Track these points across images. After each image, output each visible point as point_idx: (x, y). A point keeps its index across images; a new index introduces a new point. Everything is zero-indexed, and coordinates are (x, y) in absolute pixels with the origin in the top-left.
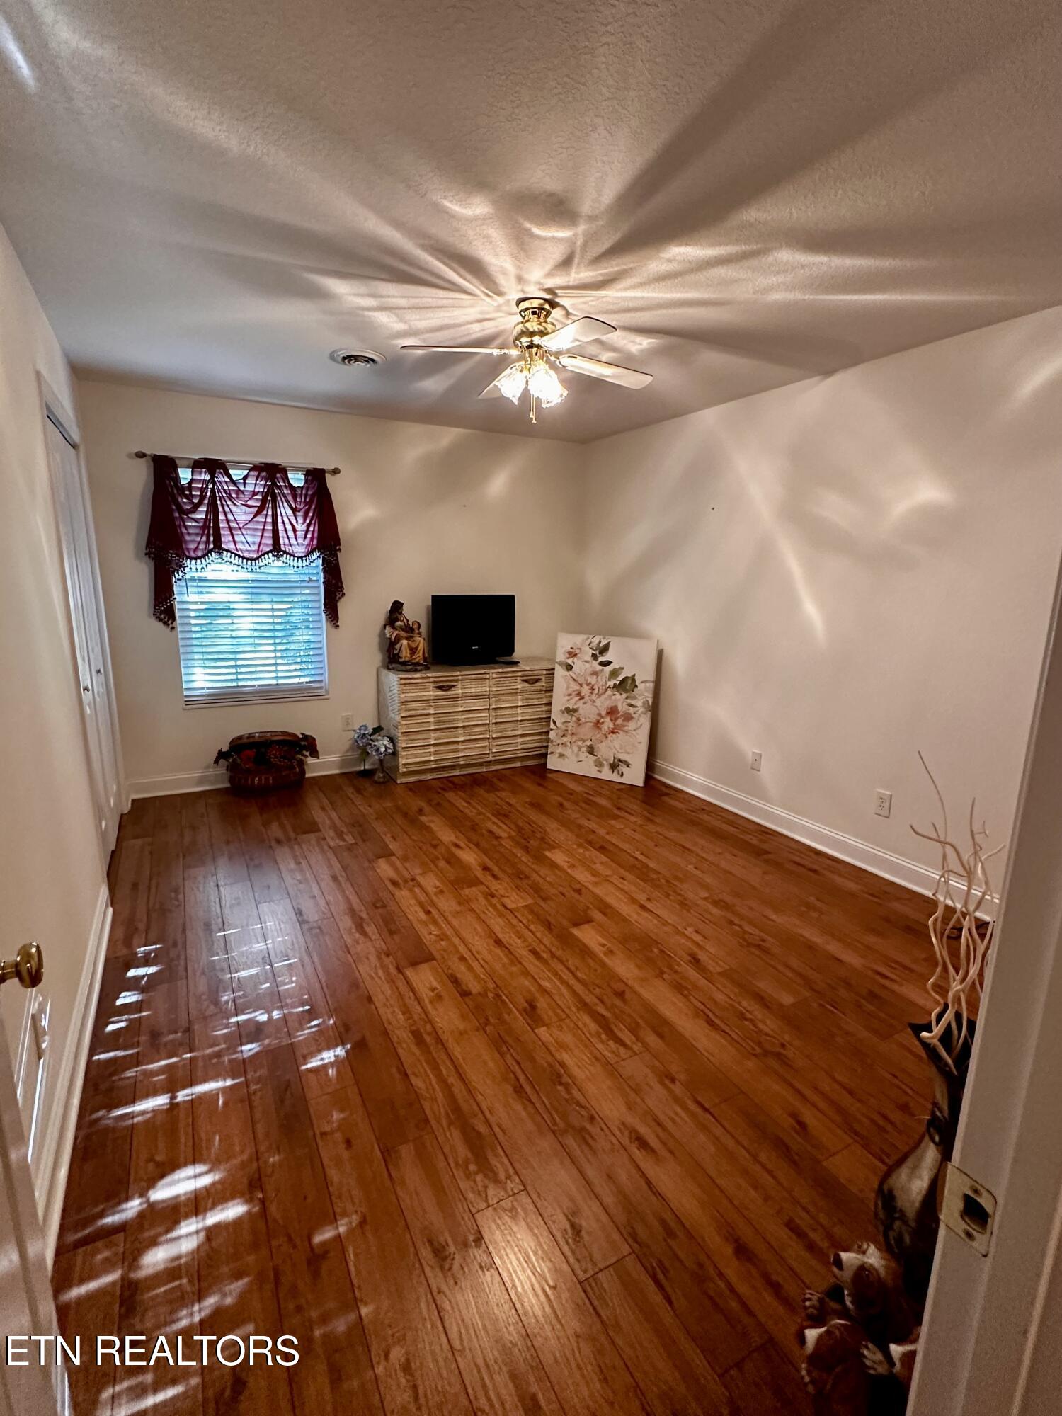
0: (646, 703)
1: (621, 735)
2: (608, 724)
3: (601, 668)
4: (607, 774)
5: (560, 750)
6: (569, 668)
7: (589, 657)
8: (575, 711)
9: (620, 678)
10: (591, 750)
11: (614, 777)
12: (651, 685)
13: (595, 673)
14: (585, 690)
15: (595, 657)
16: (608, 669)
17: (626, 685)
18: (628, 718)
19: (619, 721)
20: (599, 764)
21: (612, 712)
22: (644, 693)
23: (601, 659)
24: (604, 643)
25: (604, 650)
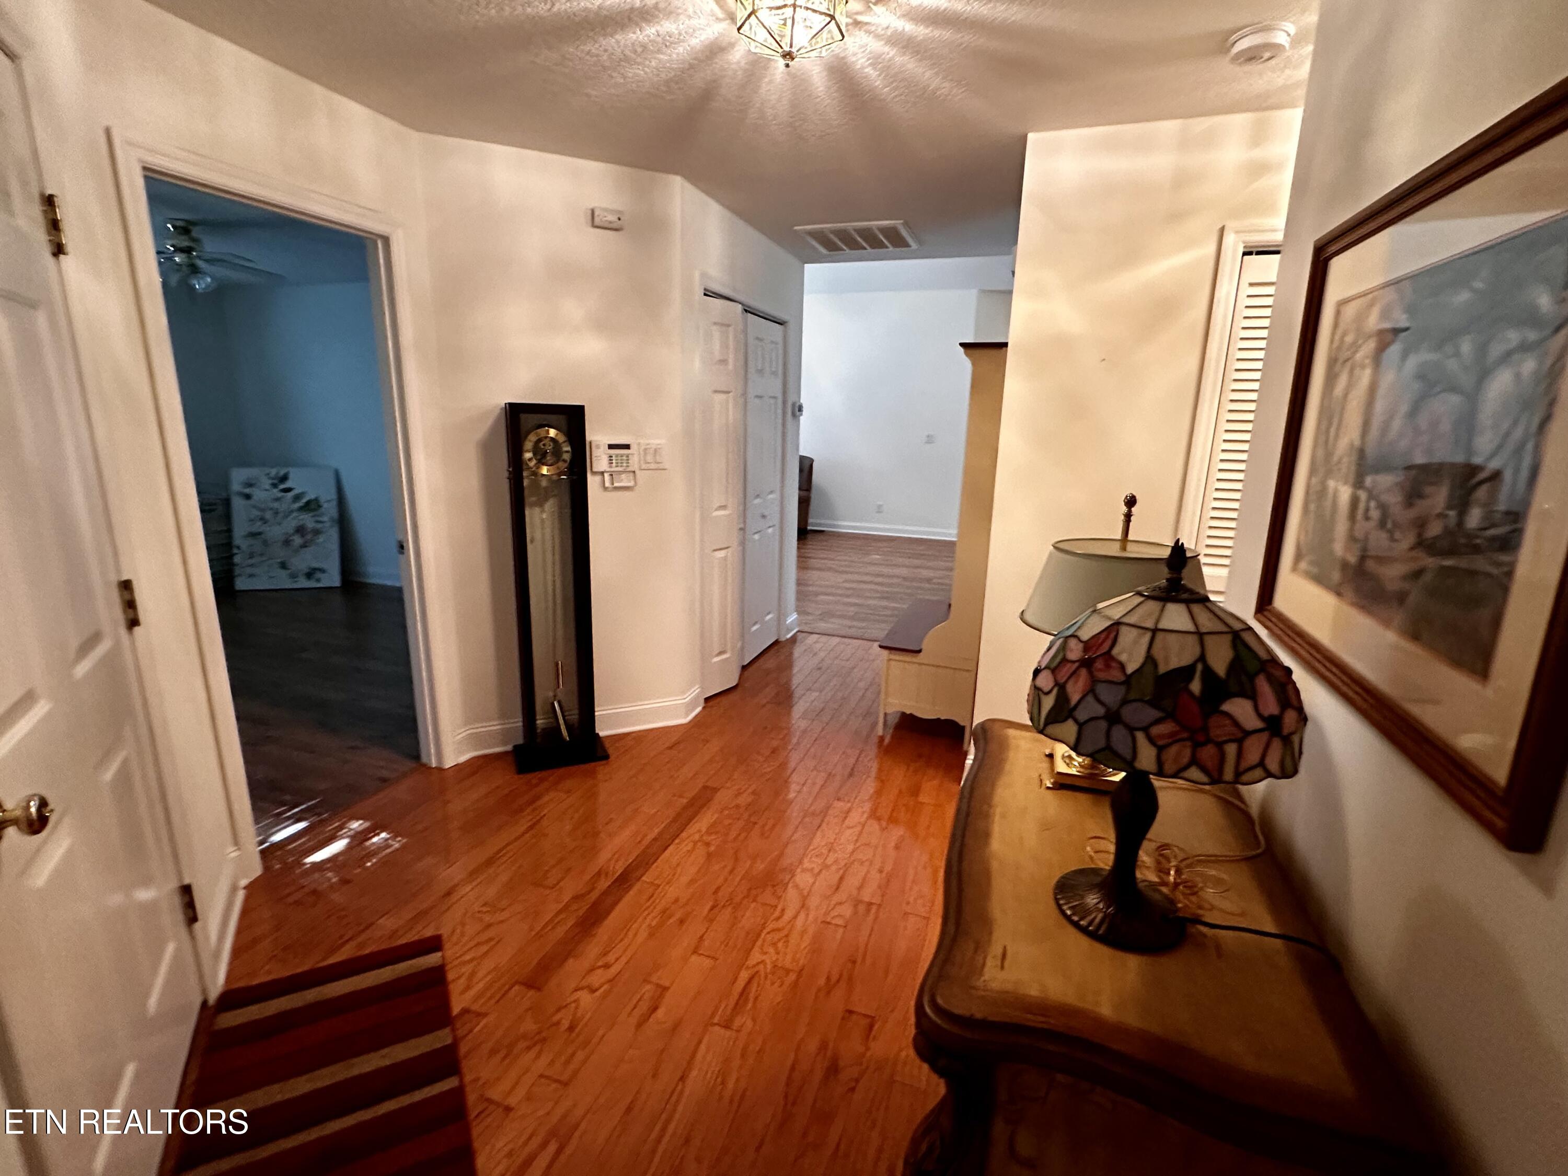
0: (332, 519)
1: (312, 548)
2: (298, 540)
3: (283, 494)
4: (304, 583)
5: (249, 570)
6: (248, 497)
7: (267, 487)
8: (260, 534)
9: (304, 500)
10: (283, 566)
11: (312, 584)
12: (334, 503)
13: (277, 499)
14: (268, 515)
15: (275, 486)
16: (290, 495)
17: (312, 506)
18: (317, 532)
19: (309, 537)
20: (293, 576)
21: (300, 530)
22: (330, 510)
23: (282, 486)
24: (282, 472)
25: (284, 479)
